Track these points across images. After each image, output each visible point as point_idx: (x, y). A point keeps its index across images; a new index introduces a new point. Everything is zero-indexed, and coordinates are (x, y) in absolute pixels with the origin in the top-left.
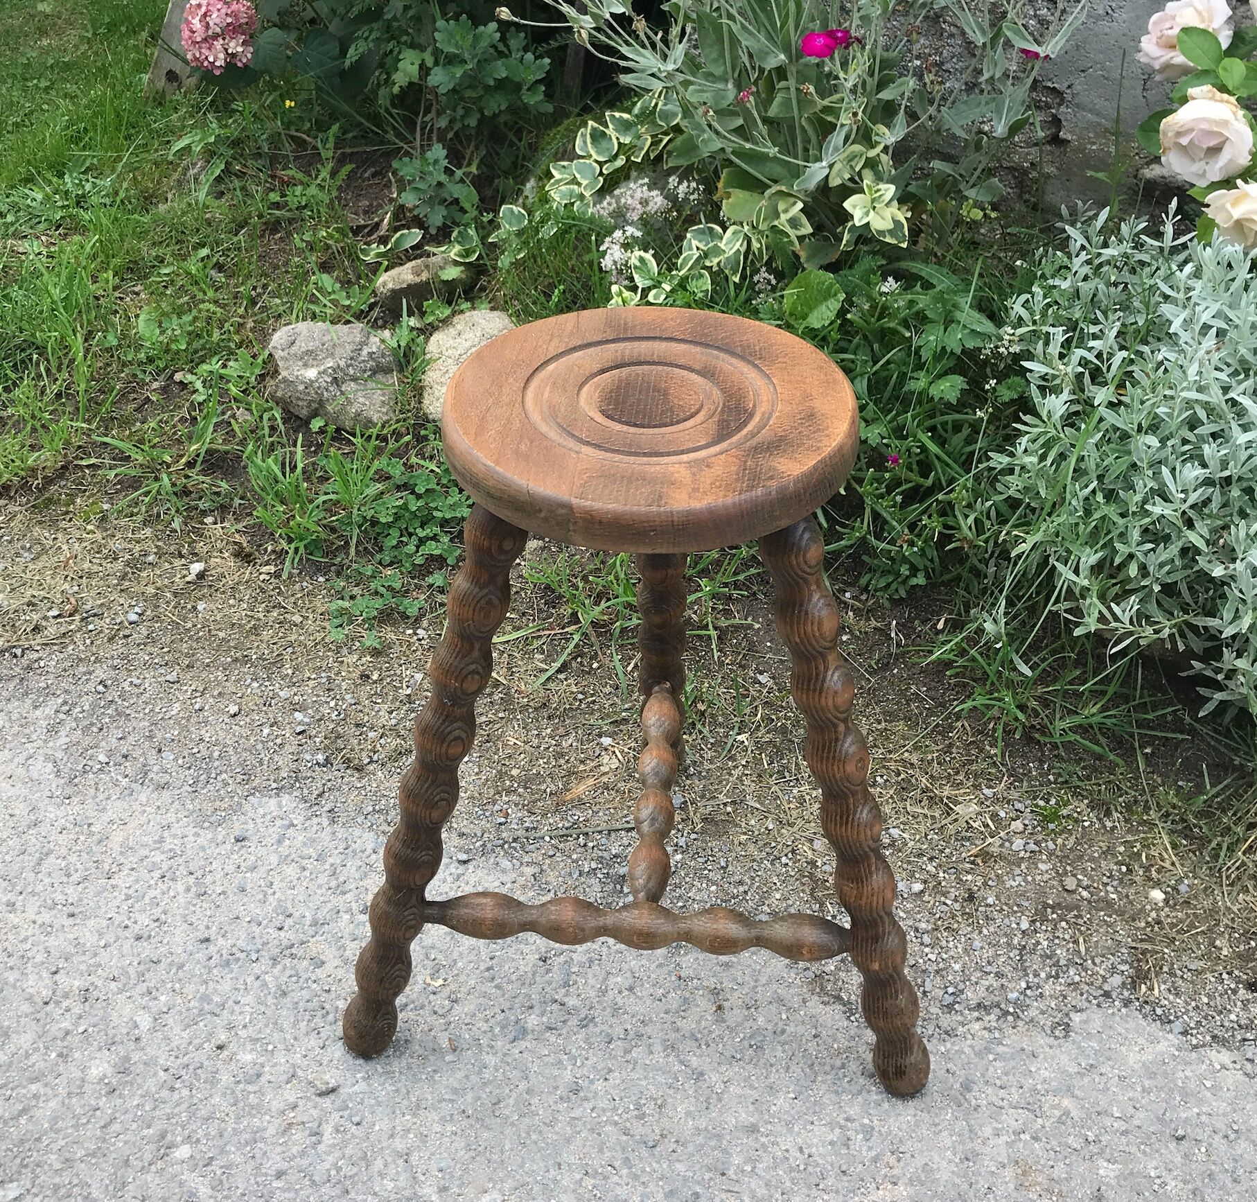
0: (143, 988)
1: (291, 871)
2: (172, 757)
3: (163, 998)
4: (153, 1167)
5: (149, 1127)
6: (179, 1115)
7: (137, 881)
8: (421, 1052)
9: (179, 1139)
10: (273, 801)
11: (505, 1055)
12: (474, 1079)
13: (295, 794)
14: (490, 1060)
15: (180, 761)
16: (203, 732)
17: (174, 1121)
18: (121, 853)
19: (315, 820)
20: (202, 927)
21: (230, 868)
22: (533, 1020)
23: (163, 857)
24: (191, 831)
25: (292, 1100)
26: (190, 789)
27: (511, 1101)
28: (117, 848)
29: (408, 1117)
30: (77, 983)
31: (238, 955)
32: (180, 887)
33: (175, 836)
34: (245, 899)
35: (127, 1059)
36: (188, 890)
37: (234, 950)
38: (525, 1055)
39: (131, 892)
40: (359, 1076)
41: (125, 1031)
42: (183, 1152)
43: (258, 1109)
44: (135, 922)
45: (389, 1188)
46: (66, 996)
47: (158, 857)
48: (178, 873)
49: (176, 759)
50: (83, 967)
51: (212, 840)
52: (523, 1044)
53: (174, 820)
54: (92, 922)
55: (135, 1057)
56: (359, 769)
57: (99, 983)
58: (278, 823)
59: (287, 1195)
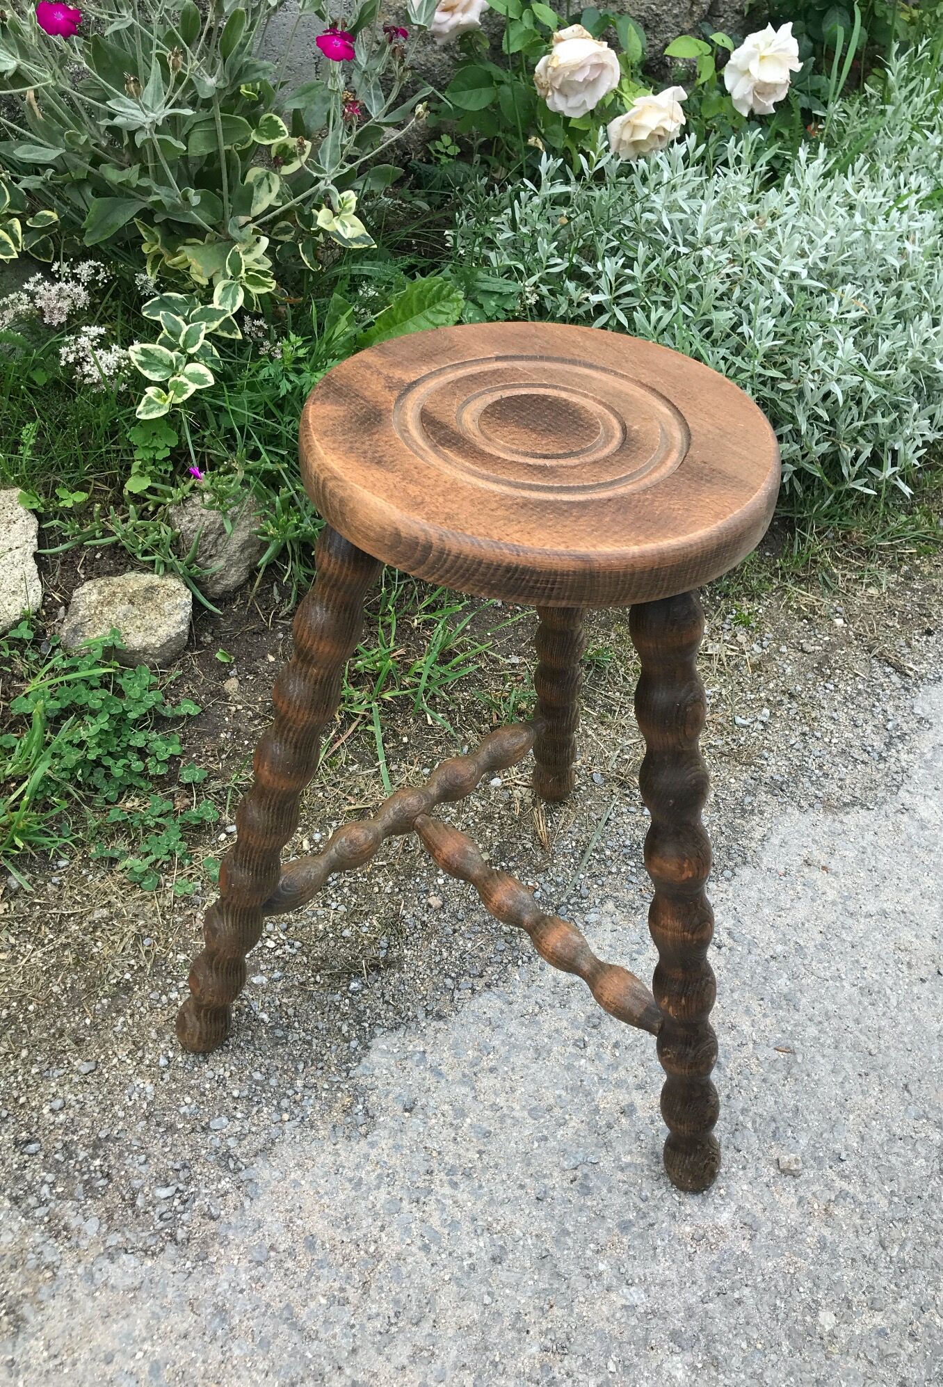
0: (578, 1282)
1: (486, 1082)
2: (225, 1120)
3: (602, 1267)
4: (835, 1357)
5: (779, 1345)
6: (775, 1307)
7: (407, 1230)
8: (781, 1076)
9: (808, 1318)
10: (374, 1056)
11: (810, 1020)
12: (827, 1051)
13: (378, 1031)
14: (812, 1031)
15: (239, 1115)
16: (210, 1074)
17: (782, 1316)
18: (349, 1229)
19: (429, 1031)
20: (519, 1192)
21: (449, 1133)
22: (783, 983)
23: (383, 1190)
24: (362, 1147)
25: (795, 1200)
26: (295, 1123)
27: (863, 1038)
28: (339, 1234)
29: (851, 1117)
30: (535, 1349)
31: (579, 1174)
32: (447, 1190)
33: (358, 1167)
34: (502, 1137)
35: (675, 1336)
36: (454, 1185)
37: (570, 1176)
38: (817, 1005)
39: (419, 1243)
40: (789, 1134)
41: (633, 1321)
42: (827, 1319)
43: (794, 1234)
44: (471, 1255)
45: (924, 1163)
46: (546, 1368)
47: (382, 1195)
48: (421, 1185)
49: (232, 1118)
50: (510, 1335)
51: (394, 1133)
52: (804, 1001)
53: (331, 1159)
54: (443, 1300)
55: (676, 1323)
56: (389, 964)
57: (545, 1325)
58: (409, 1064)
59: (907, 1249)
